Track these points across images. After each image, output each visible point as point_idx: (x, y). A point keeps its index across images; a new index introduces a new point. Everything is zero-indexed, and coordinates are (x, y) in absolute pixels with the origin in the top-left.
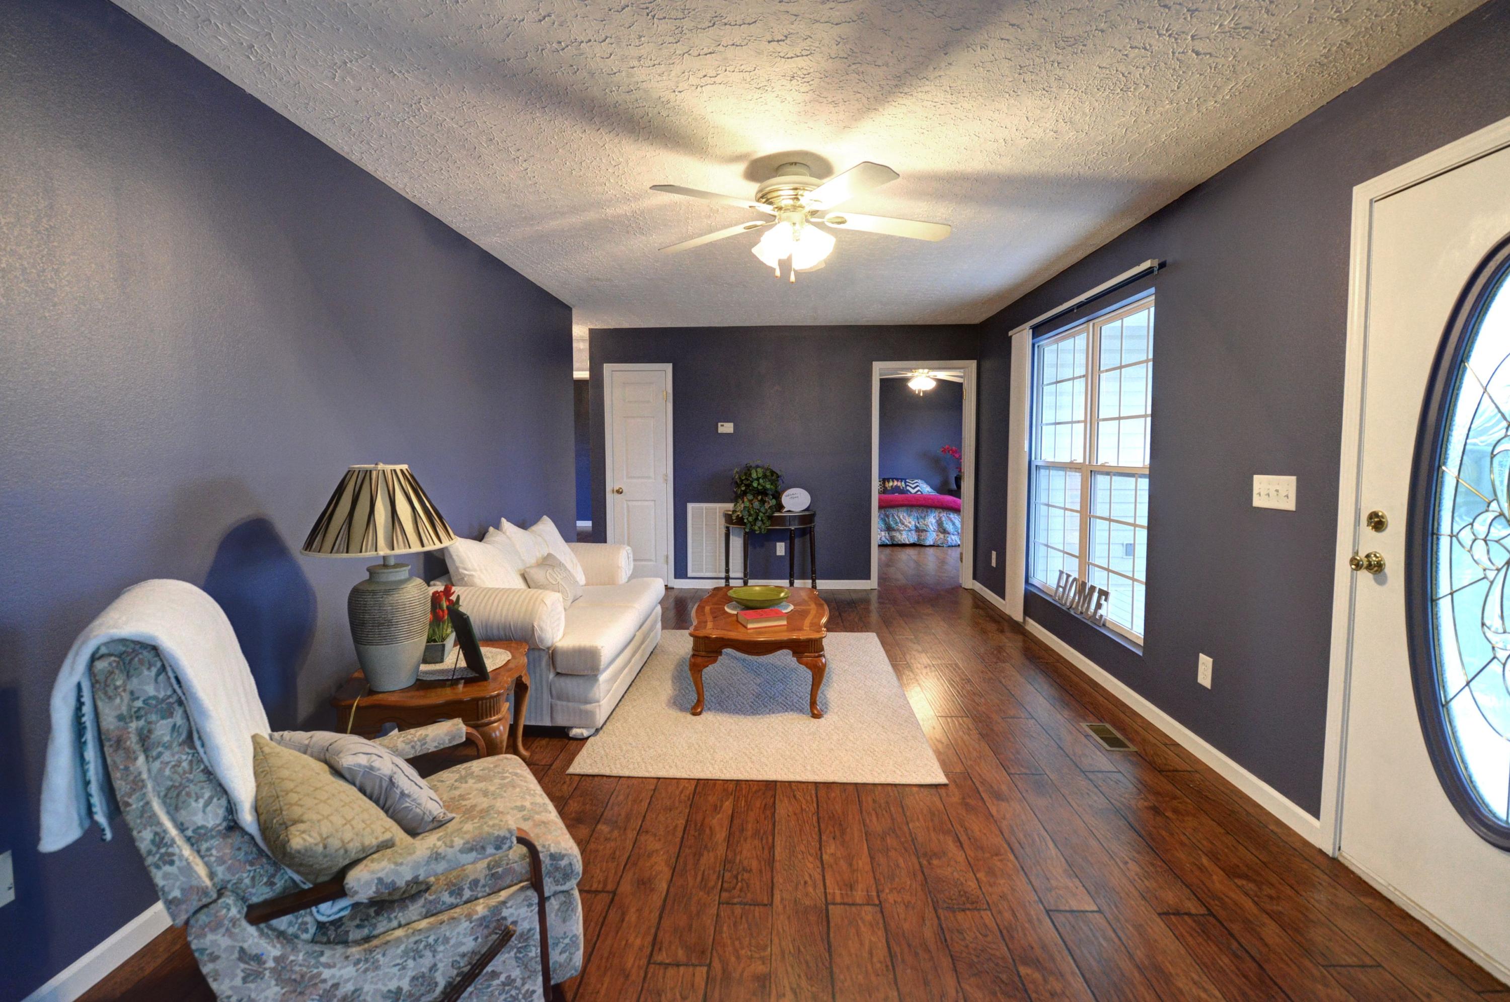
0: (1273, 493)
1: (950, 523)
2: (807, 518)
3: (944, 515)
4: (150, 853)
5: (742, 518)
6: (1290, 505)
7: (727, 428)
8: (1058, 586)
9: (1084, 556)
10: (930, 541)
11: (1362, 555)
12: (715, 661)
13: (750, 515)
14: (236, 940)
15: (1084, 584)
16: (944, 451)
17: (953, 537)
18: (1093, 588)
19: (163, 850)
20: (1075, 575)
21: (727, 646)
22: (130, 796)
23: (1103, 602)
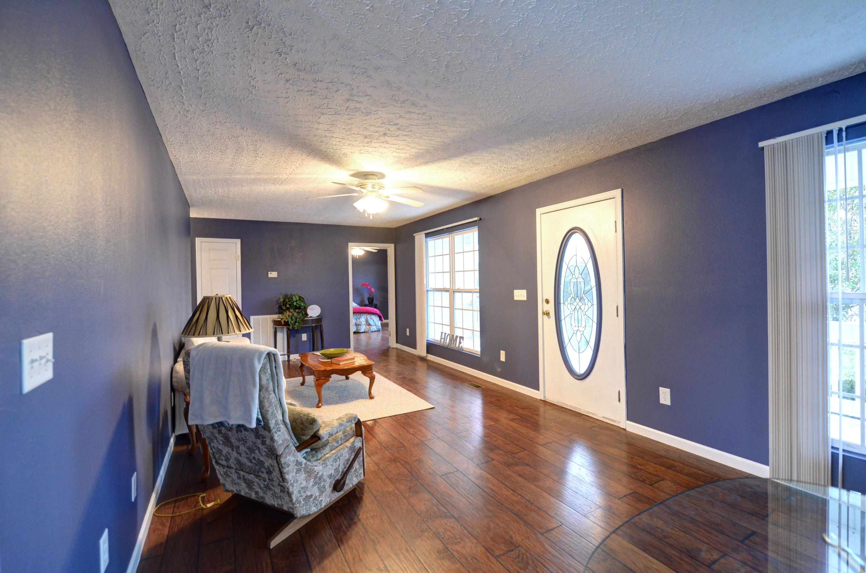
0: (520, 295)
1: (372, 321)
2: (319, 320)
3: (369, 317)
4: (274, 428)
5: (288, 322)
6: (525, 298)
7: (273, 275)
8: (441, 338)
9: (452, 326)
10: (362, 330)
11: (544, 311)
12: (329, 380)
13: (292, 320)
14: (295, 458)
15: (453, 336)
16: (362, 285)
17: (373, 327)
18: (457, 337)
19: (278, 426)
20: (448, 332)
21: (332, 374)
22: (269, 408)
23: (462, 341)
